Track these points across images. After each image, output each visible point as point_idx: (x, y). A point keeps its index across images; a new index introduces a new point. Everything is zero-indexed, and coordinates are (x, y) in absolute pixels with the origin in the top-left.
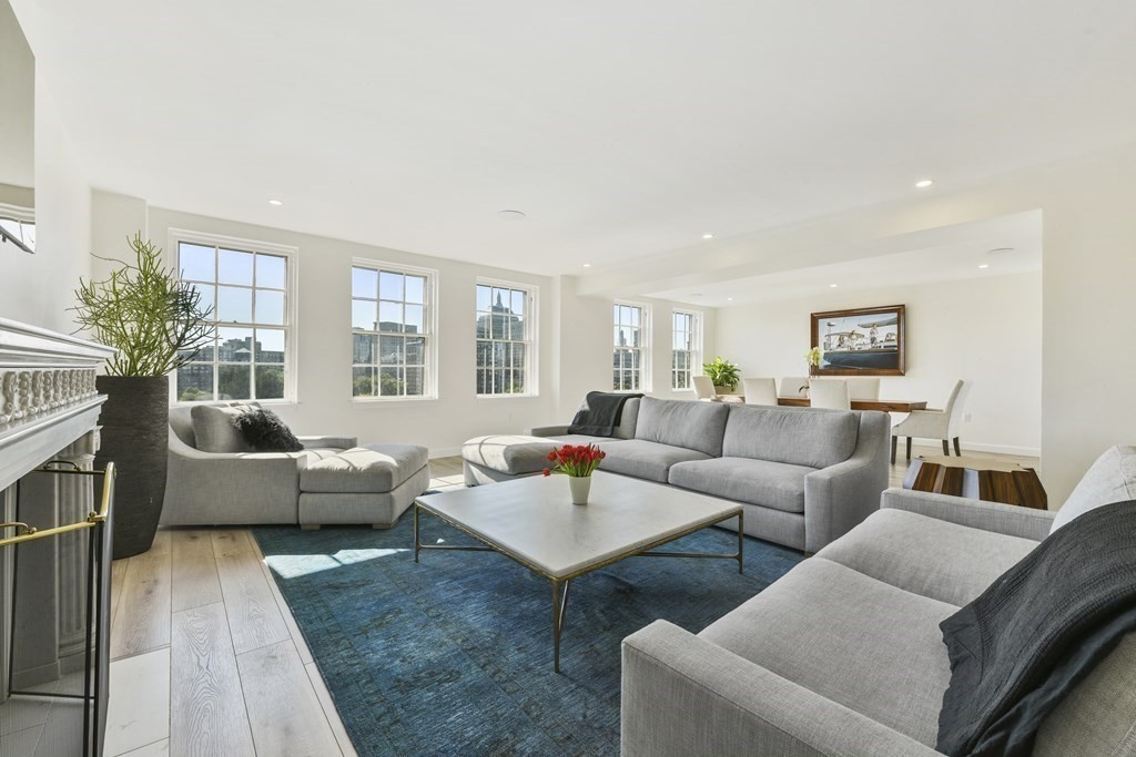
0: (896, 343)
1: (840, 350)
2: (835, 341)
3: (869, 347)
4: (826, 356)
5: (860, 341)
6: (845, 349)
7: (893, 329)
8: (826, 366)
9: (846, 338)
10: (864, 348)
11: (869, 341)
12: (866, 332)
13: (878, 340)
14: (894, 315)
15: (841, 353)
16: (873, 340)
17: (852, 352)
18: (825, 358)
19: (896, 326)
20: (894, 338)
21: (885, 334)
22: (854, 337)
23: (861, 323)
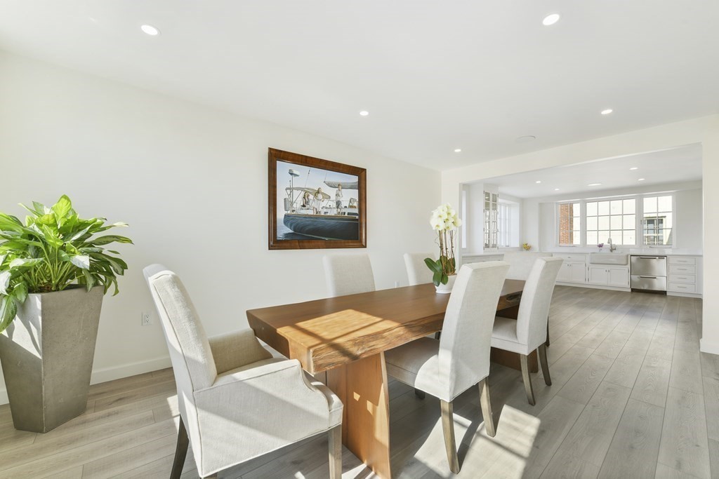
0: (356, 211)
1: (304, 212)
2: (298, 199)
4: (287, 220)
5: (325, 203)
6: (311, 212)
8: (287, 235)
9: (311, 197)
10: (329, 213)
11: (335, 205)
12: (332, 192)
13: (343, 204)
14: (355, 179)
15: (305, 217)
16: (338, 203)
17: (317, 217)
18: (285, 222)
19: (356, 191)
20: (356, 204)
22: (320, 196)
23: (327, 180)
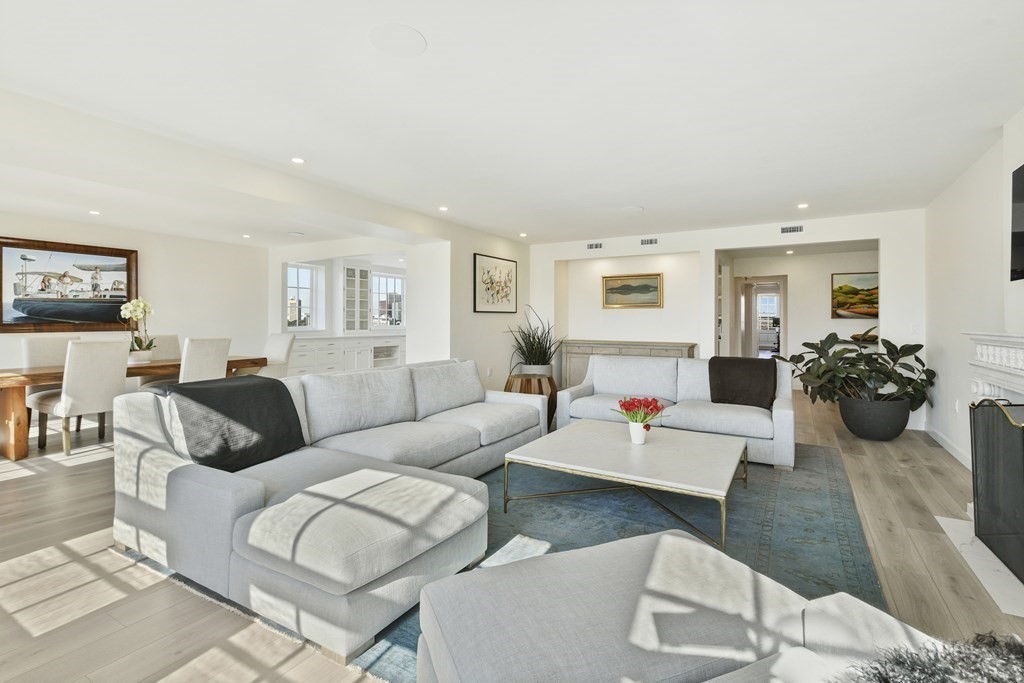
0: (124, 293)
1: (44, 296)
3: (89, 295)
4: (17, 304)
5: (76, 286)
7: (122, 276)
8: (17, 319)
9: (54, 281)
10: (82, 296)
11: (90, 288)
12: (87, 276)
13: (102, 288)
14: (123, 261)
15: (45, 300)
16: (95, 287)
17: (63, 300)
18: (15, 306)
19: (125, 273)
20: (122, 286)
21: (111, 281)
22: (67, 280)
23: (78, 264)
